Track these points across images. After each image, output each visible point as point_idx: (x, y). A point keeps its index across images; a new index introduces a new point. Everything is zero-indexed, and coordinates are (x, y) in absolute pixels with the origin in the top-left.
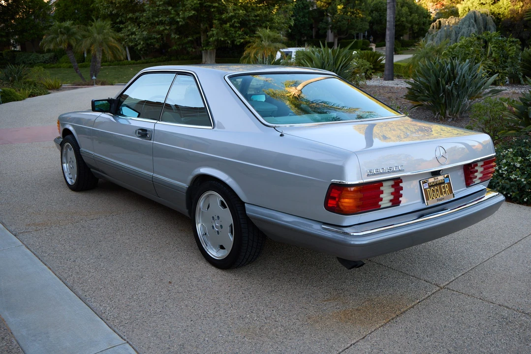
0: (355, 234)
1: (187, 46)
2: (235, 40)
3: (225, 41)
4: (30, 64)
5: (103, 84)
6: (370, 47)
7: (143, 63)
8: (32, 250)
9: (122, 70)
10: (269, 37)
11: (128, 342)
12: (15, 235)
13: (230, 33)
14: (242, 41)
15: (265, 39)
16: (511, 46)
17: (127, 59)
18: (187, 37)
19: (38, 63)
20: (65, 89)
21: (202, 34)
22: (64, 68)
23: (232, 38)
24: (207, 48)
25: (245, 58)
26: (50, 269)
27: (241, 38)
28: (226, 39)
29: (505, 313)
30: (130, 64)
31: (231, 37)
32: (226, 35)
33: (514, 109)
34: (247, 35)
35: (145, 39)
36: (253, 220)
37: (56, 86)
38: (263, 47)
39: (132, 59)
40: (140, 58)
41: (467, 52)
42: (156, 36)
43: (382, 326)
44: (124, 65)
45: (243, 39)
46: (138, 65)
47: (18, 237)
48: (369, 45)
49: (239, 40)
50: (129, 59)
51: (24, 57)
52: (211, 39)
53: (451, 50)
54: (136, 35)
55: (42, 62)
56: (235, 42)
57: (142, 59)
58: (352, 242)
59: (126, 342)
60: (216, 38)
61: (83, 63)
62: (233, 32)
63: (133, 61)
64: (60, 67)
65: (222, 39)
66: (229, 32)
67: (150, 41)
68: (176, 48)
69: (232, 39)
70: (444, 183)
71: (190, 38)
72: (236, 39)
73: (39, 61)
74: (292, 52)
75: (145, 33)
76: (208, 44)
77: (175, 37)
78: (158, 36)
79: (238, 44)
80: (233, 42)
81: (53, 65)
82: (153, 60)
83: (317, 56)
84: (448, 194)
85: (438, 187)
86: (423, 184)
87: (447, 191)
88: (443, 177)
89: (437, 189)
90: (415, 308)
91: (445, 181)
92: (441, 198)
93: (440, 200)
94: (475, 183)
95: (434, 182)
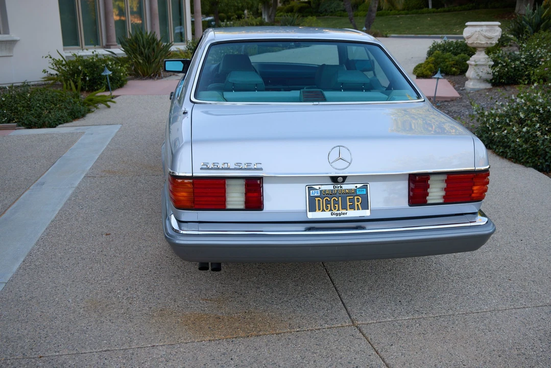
4: (331, 12)
7: (445, 11)
9: (418, 19)
17: (428, 7)
19: (338, 11)
22: (360, 16)
30: (430, 13)
39: (433, 6)
40: (443, 6)
44: (423, 14)
46: (438, 14)
50: (430, 6)
51: (327, 5)
55: (342, 10)
57: (446, 6)
61: (380, 12)
63: (434, 9)
64: (357, 16)
70: (355, 194)
73: (339, 9)
82: (457, 8)
84: (358, 209)
85: (340, 198)
86: (311, 191)
87: (357, 205)
88: (352, 187)
89: (337, 200)
90: (280, 335)
91: (357, 192)
92: (340, 212)
93: (337, 214)
94: (429, 202)
95: (332, 190)
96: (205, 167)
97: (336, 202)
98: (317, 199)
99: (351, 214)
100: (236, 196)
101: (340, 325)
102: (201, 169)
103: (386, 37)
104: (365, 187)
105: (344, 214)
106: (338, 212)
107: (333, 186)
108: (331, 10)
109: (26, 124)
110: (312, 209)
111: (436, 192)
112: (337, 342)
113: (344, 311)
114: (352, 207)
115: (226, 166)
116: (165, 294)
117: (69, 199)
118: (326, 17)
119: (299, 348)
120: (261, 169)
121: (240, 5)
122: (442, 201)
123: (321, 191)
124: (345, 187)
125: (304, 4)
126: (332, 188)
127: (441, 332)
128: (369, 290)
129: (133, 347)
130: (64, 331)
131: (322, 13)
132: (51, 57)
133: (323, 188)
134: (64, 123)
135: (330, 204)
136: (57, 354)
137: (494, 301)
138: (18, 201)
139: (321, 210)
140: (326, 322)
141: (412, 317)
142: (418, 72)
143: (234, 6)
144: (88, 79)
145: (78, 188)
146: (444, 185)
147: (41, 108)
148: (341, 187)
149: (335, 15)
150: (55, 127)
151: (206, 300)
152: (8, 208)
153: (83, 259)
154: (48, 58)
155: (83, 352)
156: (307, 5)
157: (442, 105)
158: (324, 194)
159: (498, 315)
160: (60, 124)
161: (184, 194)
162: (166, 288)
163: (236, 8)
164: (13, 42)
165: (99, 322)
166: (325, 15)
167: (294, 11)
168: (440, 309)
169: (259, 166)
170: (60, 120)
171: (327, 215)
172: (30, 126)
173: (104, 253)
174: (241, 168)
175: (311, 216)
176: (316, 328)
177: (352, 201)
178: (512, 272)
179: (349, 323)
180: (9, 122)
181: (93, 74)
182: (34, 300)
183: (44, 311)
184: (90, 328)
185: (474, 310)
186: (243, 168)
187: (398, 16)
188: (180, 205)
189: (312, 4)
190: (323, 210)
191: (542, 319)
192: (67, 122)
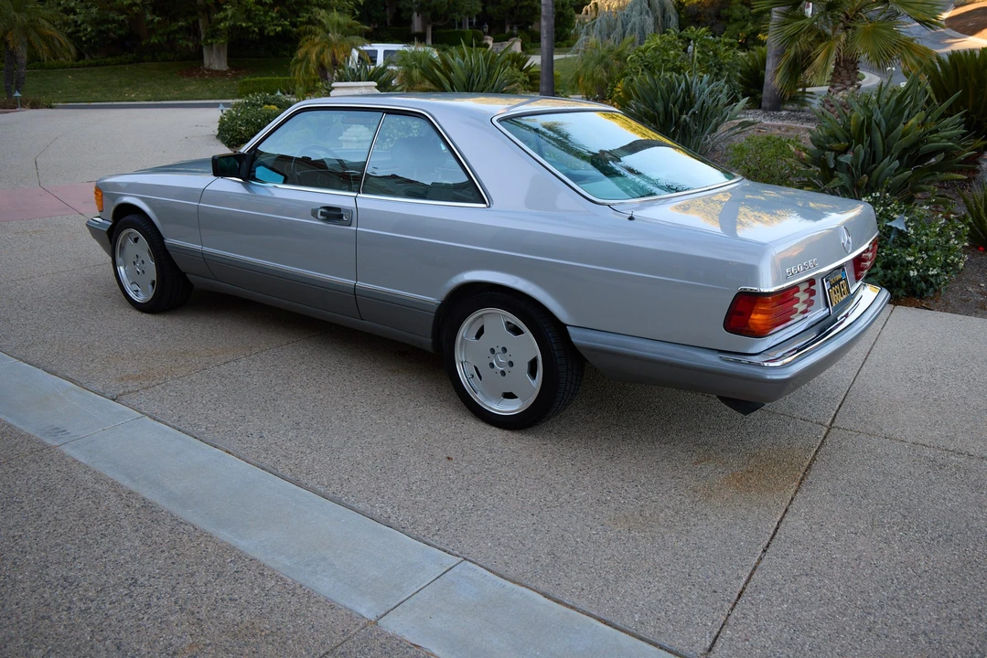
0: (771, 364)
1: (177, 36)
2: (266, 28)
3: (247, 28)
5: (35, 105)
6: (484, 42)
7: (90, 65)
8: (169, 422)
10: (339, 25)
11: (465, 559)
12: (114, 400)
13: (256, 14)
14: (279, 29)
15: (333, 29)
16: (726, 50)
18: (176, 20)
21: (200, 13)
23: (260, 23)
24: (214, 41)
25: (298, 62)
26: (230, 453)
27: (276, 25)
28: (250, 24)
29: (927, 452)
31: (258, 21)
32: (249, 19)
33: (804, 154)
34: (286, 20)
35: (96, 22)
36: (582, 352)
38: (329, 43)
41: (665, 58)
42: (116, 18)
43: (797, 491)
44: (54, 68)
45: (280, 25)
47: (123, 402)
48: (484, 39)
49: (273, 28)
52: (222, 24)
53: (641, 54)
54: (75, 14)
56: (266, 31)
57: (87, 57)
58: (769, 377)
59: (460, 559)
60: (232, 23)
62: (262, 13)
65: (244, 25)
66: (253, 13)
67: (105, 26)
68: (156, 41)
69: (260, 26)
71: (182, 23)
72: (267, 25)
74: (376, 51)
75: (94, 10)
76: (214, 33)
77: (152, 20)
78: (122, 18)
79: (272, 34)
80: (262, 30)
82: (109, 59)
83: (459, 63)
86: (826, 284)
90: (818, 460)
91: (843, 276)
95: (833, 279)
101: (824, 432)
103: (51, 107)
112: (856, 444)
113: (799, 420)
119: (854, 462)
123: (830, 282)
127: (874, 406)
140: (814, 434)
141: (837, 404)
151: (697, 463)
153: (465, 489)
158: (832, 285)
159: (864, 379)
168: (833, 390)
173: (467, 472)
176: (819, 441)
179: (823, 427)
184: (693, 542)
185: (848, 382)
191: (885, 371)
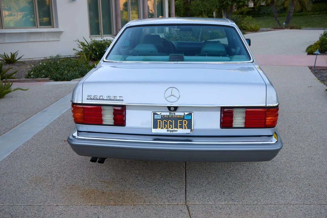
4: (268, 14)
5: (292, 28)
20: (263, 31)
37: (255, 30)
70: (183, 119)
81: (281, 15)
84: (185, 128)
85: (173, 121)
86: (155, 116)
87: (185, 126)
88: (182, 114)
89: (171, 122)
90: (135, 206)
91: (185, 117)
92: (173, 130)
93: (171, 131)
94: (234, 126)
95: (168, 116)
96: (89, 98)
97: (171, 123)
98: (158, 121)
99: (180, 131)
100: (108, 117)
101: (176, 203)
102: (87, 99)
103: (300, 29)
104: (190, 114)
105: (175, 131)
106: (172, 130)
107: (169, 113)
108: (268, 12)
109: (54, 79)
110: (155, 127)
111: (239, 120)
112: (169, 214)
113: (184, 196)
114: (181, 127)
115: (101, 98)
116: (79, 177)
117: (55, 121)
118: (264, 17)
119: (143, 215)
120: (122, 100)
121: (203, 10)
122: (243, 126)
123: (161, 116)
124: (177, 114)
125: (250, 9)
126: (169, 114)
127: (242, 214)
128: (207, 184)
129: (45, 205)
130: (12, 192)
131: (261, 15)
132: (78, 41)
133: (163, 114)
134: (76, 78)
135: (167, 124)
136: (2, 204)
137: (291, 198)
138: (27, 120)
139: (161, 128)
140: (168, 201)
141: (227, 203)
142: (309, 50)
143: (199, 10)
144: (98, 53)
145: (63, 114)
146: (244, 115)
147: (64, 70)
148: (174, 114)
149: (270, 16)
150: (70, 81)
151: (102, 182)
152: (20, 124)
153: (44, 154)
154: (77, 42)
155: (16, 205)
156: (252, 10)
157: (319, 72)
158: (163, 118)
159: (289, 207)
160: (73, 79)
161: (79, 114)
162: (82, 173)
163: (200, 12)
164: (60, 33)
165: (34, 189)
166: (263, 16)
167: (244, 13)
168: (249, 200)
169: (121, 99)
170: (74, 77)
171: (164, 131)
172: (56, 80)
173: (58, 151)
174: (111, 99)
175: (154, 131)
176: (160, 204)
177: (181, 123)
178: (314, 181)
179: (183, 203)
180: (46, 78)
181: (101, 51)
182: (6, 175)
183: (8, 181)
184: (27, 192)
185: (273, 203)
186: (112, 99)
187: (313, 16)
188: (77, 121)
189: (256, 8)
190: (162, 128)
191: (320, 213)
192: (77, 78)
